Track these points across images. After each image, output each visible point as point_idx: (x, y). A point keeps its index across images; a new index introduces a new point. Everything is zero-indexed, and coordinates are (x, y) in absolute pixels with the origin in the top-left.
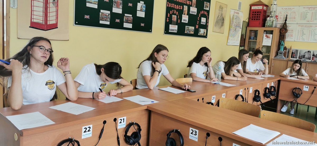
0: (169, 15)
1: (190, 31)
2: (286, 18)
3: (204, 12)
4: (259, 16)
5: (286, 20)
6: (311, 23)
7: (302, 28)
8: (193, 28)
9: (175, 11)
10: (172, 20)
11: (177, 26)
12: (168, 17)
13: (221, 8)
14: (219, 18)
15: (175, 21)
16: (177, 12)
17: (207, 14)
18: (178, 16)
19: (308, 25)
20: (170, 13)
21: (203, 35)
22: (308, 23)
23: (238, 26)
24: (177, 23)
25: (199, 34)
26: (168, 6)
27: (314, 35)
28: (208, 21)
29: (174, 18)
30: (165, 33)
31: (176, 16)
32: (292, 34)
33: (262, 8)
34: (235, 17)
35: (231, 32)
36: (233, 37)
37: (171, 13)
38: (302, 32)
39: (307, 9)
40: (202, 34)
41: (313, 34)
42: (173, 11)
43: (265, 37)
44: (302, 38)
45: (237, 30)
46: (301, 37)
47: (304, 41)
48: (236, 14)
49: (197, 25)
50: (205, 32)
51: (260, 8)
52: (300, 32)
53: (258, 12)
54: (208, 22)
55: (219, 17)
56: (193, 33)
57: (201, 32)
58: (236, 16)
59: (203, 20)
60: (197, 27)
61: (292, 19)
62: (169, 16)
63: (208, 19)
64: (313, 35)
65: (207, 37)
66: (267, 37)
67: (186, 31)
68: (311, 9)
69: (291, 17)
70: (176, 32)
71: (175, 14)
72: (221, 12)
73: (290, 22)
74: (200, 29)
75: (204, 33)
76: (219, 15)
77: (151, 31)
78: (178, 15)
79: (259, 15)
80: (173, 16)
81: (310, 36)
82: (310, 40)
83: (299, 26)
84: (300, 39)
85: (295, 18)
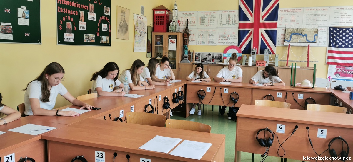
0: (61, 21)
1: (90, 39)
2: (187, 22)
3: (105, 18)
4: (162, 21)
5: (187, 25)
6: (209, 27)
7: (202, 32)
8: (94, 36)
9: (69, 17)
11: (73, 34)
12: (61, 25)
13: (123, 12)
14: (122, 24)
15: (70, 28)
16: (72, 19)
17: (108, 19)
19: (207, 29)
20: (62, 20)
21: (106, 43)
22: (206, 27)
23: (143, 31)
24: (73, 31)
25: (101, 42)
26: (59, 11)
27: (212, 39)
28: (110, 27)
29: (69, 25)
30: (59, 43)
31: (71, 23)
32: (194, 38)
33: (164, 13)
34: (139, 23)
35: (137, 38)
36: (139, 43)
37: (64, 19)
38: (202, 36)
39: (204, 14)
40: (104, 42)
41: (211, 37)
42: (66, 17)
43: (170, 42)
44: (203, 42)
45: (142, 36)
46: (201, 41)
47: (204, 44)
48: (139, 19)
49: (98, 32)
50: (108, 39)
51: (163, 12)
52: (200, 36)
53: (161, 17)
54: (110, 29)
55: (122, 22)
56: (94, 41)
58: (140, 21)
59: (104, 26)
60: (98, 34)
61: (192, 24)
62: (61, 23)
63: (110, 25)
65: (110, 45)
66: (172, 42)
67: (85, 39)
68: (207, 14)
69: (191, 22)
70: (74, 41)
71: (70, 21)
72: (123, 17)
73: (191, 27)
74: (102, 37)
75: (107, 40)
76: (122, 20)
77: (40, 42)
78: (73, 22)
79: (162, 19)
80: (67, 23)
81: (209, 40)
82: (209, 43)
83: (199, 30)
84: (201, 43)
85: (194, 23)
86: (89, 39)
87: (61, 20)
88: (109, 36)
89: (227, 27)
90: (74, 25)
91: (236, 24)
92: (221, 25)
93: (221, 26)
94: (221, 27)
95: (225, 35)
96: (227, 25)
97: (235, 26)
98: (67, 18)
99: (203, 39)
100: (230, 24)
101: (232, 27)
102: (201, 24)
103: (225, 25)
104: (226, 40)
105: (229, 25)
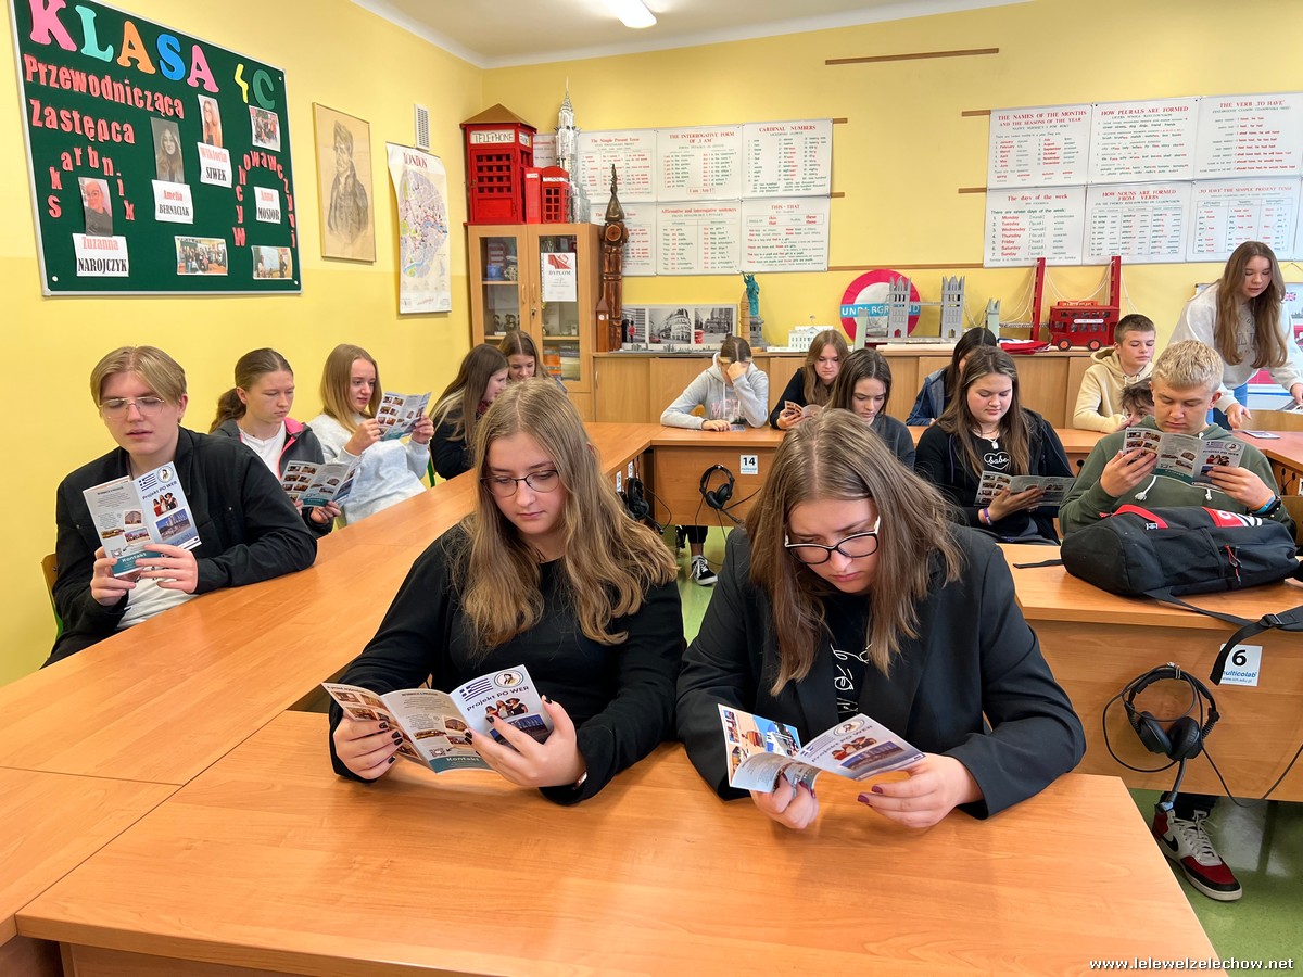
0: (55, 176)
1: (205, 261)
3: (264, 159)
4: (504, 172)
6: (705, 196)
7: (678, 219)
8: (220, 244)
9: (93, 153)
10: (86, 204)
11: (122, 241)
12: (56, 193)
13: (343, 137)
14: (341, 187)
16: (107, 162)
17: (280, 167)
18: (120, 182)
19: (697, 206)
20: (59, 168)
21: (277, 277)
22: (695, 197)
23: (433, 221)
24: (117, 225)
25: (255, 273)
26: (36, 123)
27: (721, 246)
28: (290, 205)
30: (53, 286)
32: (645, 245)
33: (512, 140)
34: (412, 182)
36: (421, 276)
37: (68, 166)
38: (677, 237)
39: (685, 142)
40: (270, 274)
41: (717, 241)
42: (78, 152)
43: (547, 267)
44: (684, 261)
45: (430, 240)
46: (676, 257)
47: (689, 272)
48: (412, 167)
49: (241, 226)
50: (288, 259)
51: (505, 137)
52: (671, 238)
53: (499, 158)
54: (293, 212)
55: (343, 180)
56: (223, 272)
57: (264, 261)
58: (416, 174)
59: (263, 199)
60: (240, 236)
61: (636, 186)
62: (56, 183)
63: (292, 193)
64: (717, 246)
65: (298, 287)
66: (558, 265)
67: (180, 263)
68: (697, 140)
69: (631, 177)
70: (126, 274)
72: (346, 157)
73: (632, 199)
74: (258, 251)
75: (283, 265)
76: (341, 170)
78: (116, 177)
79: (504, 168)
81: (710, 251)
82: (710, 265)
83: (666, 211)
84: (676, 266)
85: (645, 179)
86: (201, 263)
87: (52, 170)
88: (290, 245)
89: (780, 193)
90: (121, 194)
91: (817, 182)
92: (758, 186)
93: (758, 190)
94: (758, 194)
95: (773, 227)
96: (782, 184)
97: (815, 191)
98: (85, 156)
99: (682, 247)
100: (794, 182)
101: (802, 193)
102: (672, 184)
103: (773, 186)
104: (781, 250)
105: (788, 187)
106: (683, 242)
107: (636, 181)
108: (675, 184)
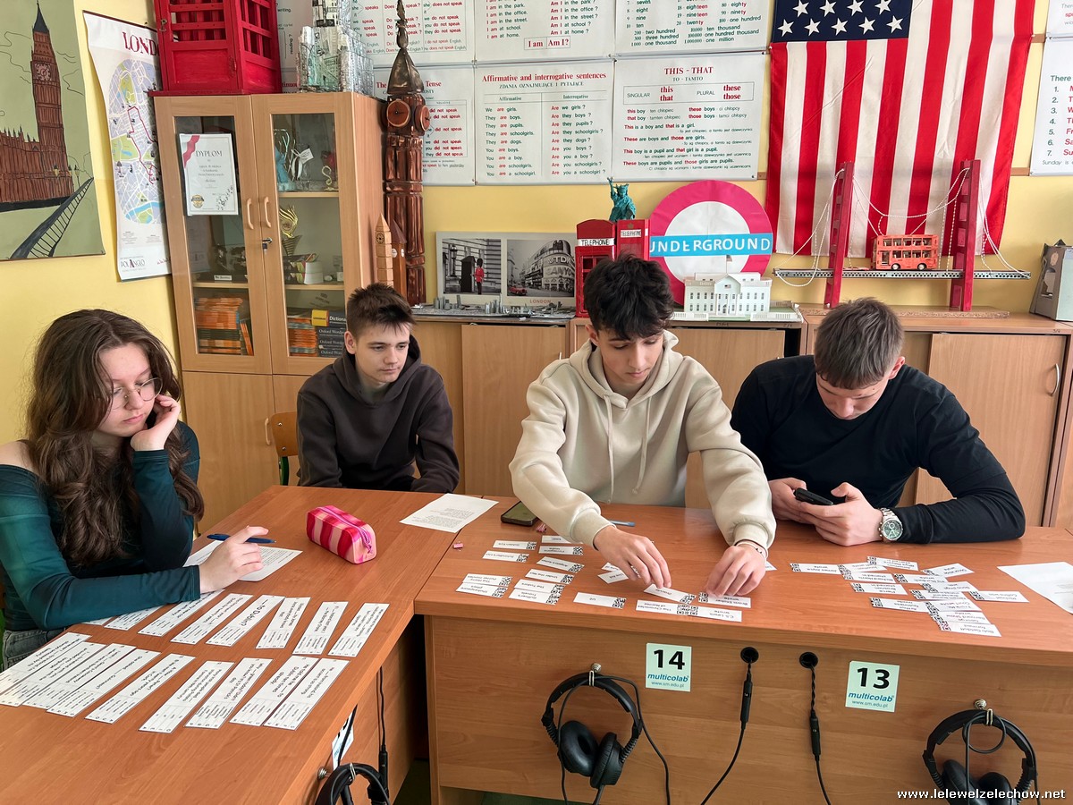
2: (402, 22)
5: (401, 38)
6: (554, 52)
7: (509, 92)
19: (540, 70)
22: (537, 54)
27: (581, 136)
32: (457, 136)
38: (508, 122)
41: (573, 128)
44: (518, 162)
46: (506, 154)
47: (528, 179)
52: (498, 122)
61: (439, 37)
64: (574, 137)
69: (431, 22)
73: (433, 57)
81: (562, 145)
82: (561, 169)
83: (490, 78)
84: (507, 170)
85: (454, 24)
89: (680, 45)
91: (745, 26)
92: (643, 35)
93: (643, 41)
94: (643, 49)
95: (667, 105)
96: (684, 31)
97: (739, 42)
99: (516, 138)
100: (704, 27)
101: (718, 45)
102: (498, 33)
103: (671, 35)
104: (680, 145)
105: (694, 36)
106: (519, 130)
107: (440, 28)
108: (505, 32)
